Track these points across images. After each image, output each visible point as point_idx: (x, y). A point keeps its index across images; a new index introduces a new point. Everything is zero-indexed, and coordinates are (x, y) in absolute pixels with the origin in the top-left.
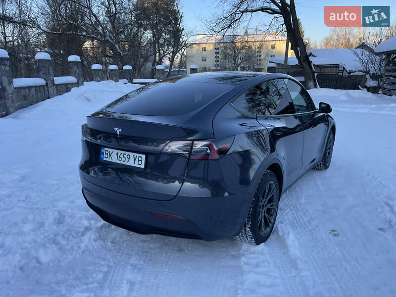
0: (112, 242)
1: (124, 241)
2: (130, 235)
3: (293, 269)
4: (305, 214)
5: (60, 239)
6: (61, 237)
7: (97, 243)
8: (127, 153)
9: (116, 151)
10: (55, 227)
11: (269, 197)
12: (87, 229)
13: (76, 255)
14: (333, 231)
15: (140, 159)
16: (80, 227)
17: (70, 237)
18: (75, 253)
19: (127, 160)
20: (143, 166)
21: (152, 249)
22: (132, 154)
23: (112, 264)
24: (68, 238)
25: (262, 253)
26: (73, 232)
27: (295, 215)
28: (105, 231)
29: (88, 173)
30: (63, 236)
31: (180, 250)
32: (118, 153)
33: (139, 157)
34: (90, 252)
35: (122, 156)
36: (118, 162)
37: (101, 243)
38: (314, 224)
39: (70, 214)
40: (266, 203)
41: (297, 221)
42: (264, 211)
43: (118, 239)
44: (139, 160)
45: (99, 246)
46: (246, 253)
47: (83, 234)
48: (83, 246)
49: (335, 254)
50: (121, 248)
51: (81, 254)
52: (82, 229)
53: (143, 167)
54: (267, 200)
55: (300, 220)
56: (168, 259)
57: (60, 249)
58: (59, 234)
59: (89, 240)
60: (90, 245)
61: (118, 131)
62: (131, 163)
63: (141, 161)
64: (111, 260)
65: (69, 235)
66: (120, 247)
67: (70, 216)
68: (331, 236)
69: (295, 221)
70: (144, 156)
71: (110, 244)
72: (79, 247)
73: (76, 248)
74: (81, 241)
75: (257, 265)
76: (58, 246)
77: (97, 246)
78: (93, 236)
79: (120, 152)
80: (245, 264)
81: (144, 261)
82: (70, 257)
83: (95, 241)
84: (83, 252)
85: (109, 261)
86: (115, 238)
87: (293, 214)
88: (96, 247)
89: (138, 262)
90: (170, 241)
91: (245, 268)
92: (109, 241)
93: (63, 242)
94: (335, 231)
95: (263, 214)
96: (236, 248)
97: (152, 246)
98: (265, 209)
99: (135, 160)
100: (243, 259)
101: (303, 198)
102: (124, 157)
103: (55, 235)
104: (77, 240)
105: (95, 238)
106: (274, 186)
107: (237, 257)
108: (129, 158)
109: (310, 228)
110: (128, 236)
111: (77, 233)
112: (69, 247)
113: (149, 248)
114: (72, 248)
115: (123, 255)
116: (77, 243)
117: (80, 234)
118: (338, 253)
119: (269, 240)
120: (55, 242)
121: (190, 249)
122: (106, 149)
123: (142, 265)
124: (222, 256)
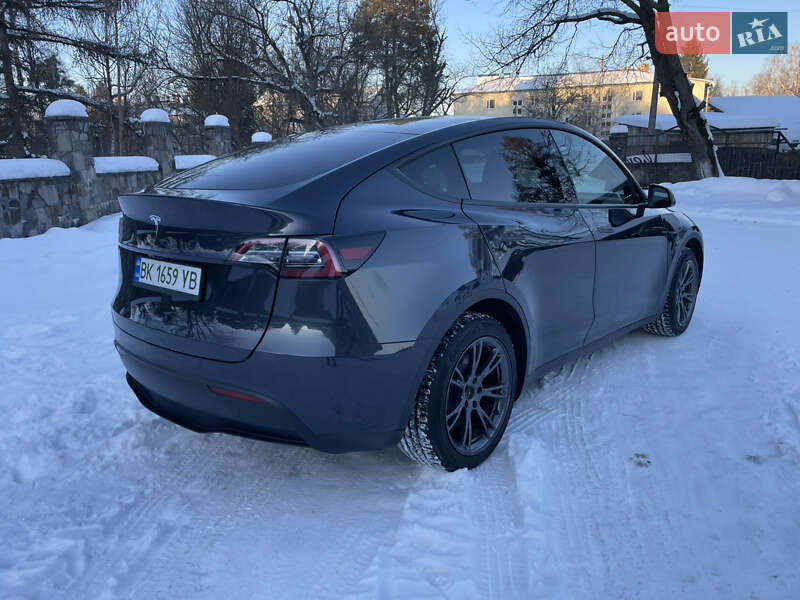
0: (168, 453)
1: (194, 452)
2: (209, 441)
3: (512, 524)
4: (591, 420)
5: (67, 439)
6: (70, 435)
7: (136, 452)
8: (174, 266)
9: (157, 263)
10: (69, 419)
11: (487, 371)
12: (128, 425)
13: (88, 471)
14: (638, 456)
15: (193, 277)
16: (116, 422)
17: (90, 437)
18: (89, 467)
19: (173, 279)
20: (196, 292)
21: (239, 469)
22: (181, 268)
23: (148, 492)
24: (85, 439)
25: (456, 489)
26: (96, 430)
27: (568, 420)
28: (160, 430)
29: (127, 315)
30: (75, 434)
31: (295, 473)
32: (159, 268)
33: (192, 273)
34: (117, 468)
35: (165, 273)
36: (160, 284)
37: (145, 453)
38: (601, 439)
39: (108, 397)
40: (479, 384)
41: (567, 432)
42: (474, 402)
43: (182, 447)
44: (191, 280)
45: (140, 458)
46: (425, 486)
47: (117, 433)
48: (109, 455)
49: (621, 502)
50: (182, 464)
51: (99, 469)
52: (119, 425)
53: (197, 294)
54: (481, 378)
55: (574, 431)
56: (261, 489)
57: (61, 457)
58: (68, 430)
59: (124, 446)
60: (122, 455)
61: (156, 220)
62: (179, 286)
63: (194, 280)
64: (151, 485)
65: (88, 434)
66: (180, 462)
67: (108, 400)
68: (629, 466)
69: (561, 433)
70: (198, 271)
71: (162, 456)
72: (101, 458)
73: (95, 459)
74: (108, 445)
75: (436, 512)
76: (59, 453)
77: (136, 457)
78: (133, 439)
79: (163, 264)
80: (413, 507)
81: (212, 490)
82: (77, 473)
83: (135, 447)
84: (104, 468)
85: (146, 486)
86: (175, 446)
87: (564, 418)
88: (133, 459)
89: (198, 491)
90: (281, 456)
91: (408, 515)
92: (163, 450)
93: (72, 444)
94: (643, 456)
95: (470, 409)
96: (410, 477)
97: (242, 463)
98: (477, 398)
99: (185, 279)
100: (412, 498)
101: (602, 389)
102: (169, 274)
103: (59, 431)
104: (100, 443)
105: (136, 443)
106: (497, 350)
107: (402, 494)
108: (176, 277)
109: (588, 447)
110: (206, 443)
111: (104, 430)
112: (81, 455)
113: (237, 468)
114: (87, 458)
115: (179, 477)
116: (98, 449)
117: (110, 434)
118: (631, 501)
119: (486, 465)
120: (56, 444)
121: (314, 473)
122: (143, 260)
123: (204, 497)
124: (375, 490)
